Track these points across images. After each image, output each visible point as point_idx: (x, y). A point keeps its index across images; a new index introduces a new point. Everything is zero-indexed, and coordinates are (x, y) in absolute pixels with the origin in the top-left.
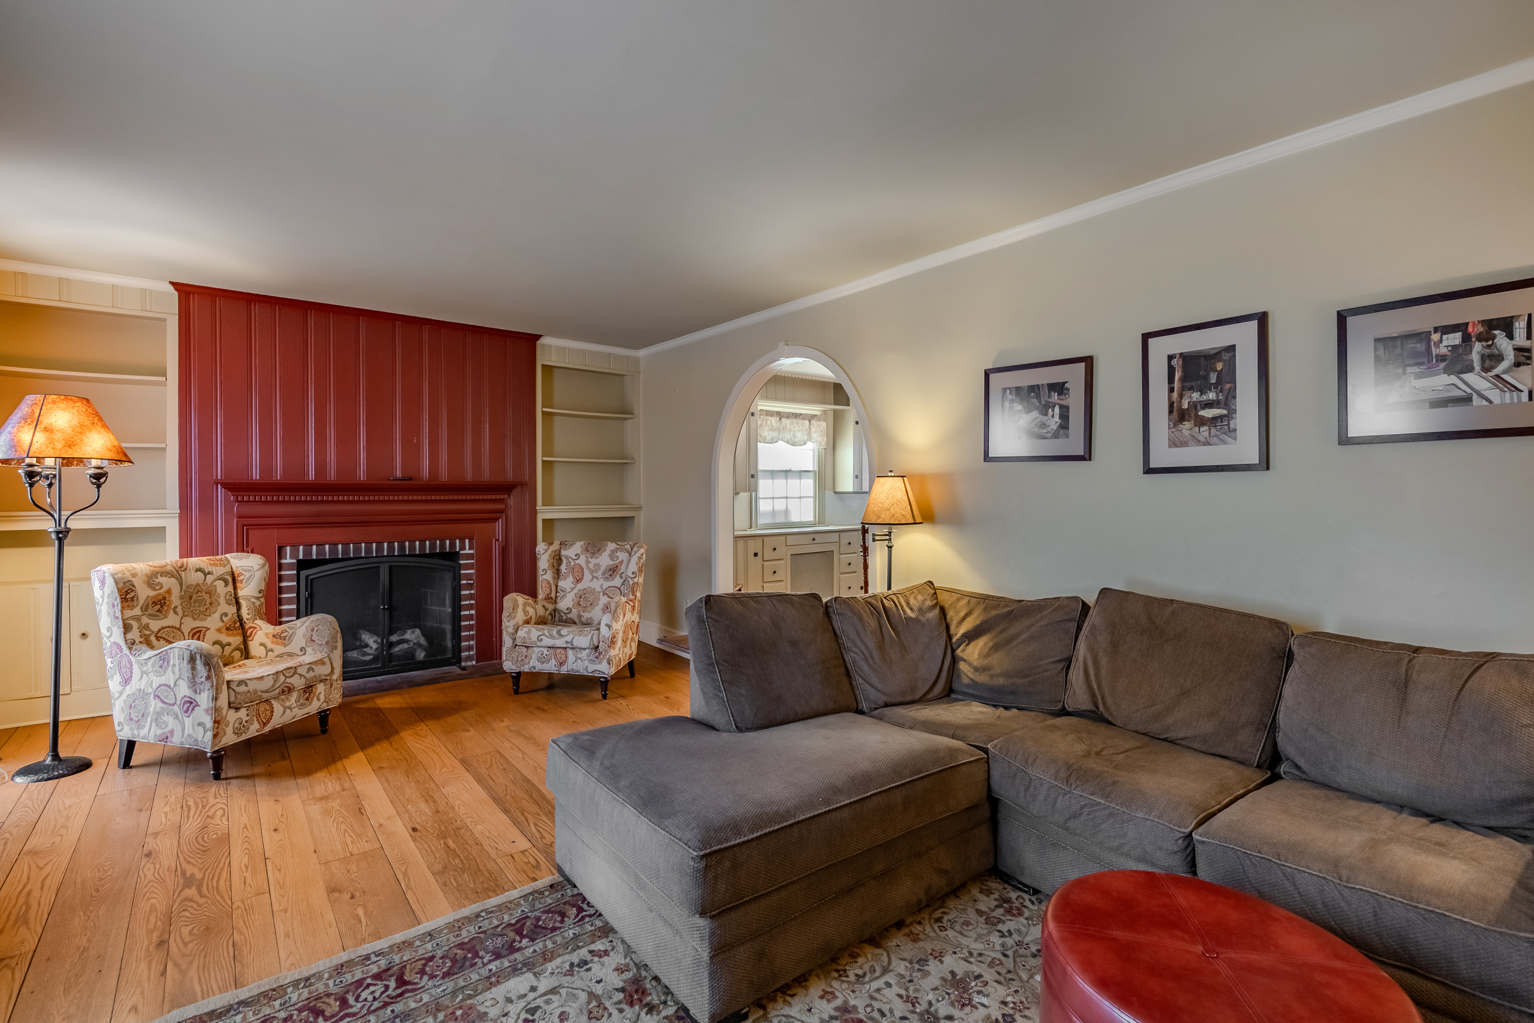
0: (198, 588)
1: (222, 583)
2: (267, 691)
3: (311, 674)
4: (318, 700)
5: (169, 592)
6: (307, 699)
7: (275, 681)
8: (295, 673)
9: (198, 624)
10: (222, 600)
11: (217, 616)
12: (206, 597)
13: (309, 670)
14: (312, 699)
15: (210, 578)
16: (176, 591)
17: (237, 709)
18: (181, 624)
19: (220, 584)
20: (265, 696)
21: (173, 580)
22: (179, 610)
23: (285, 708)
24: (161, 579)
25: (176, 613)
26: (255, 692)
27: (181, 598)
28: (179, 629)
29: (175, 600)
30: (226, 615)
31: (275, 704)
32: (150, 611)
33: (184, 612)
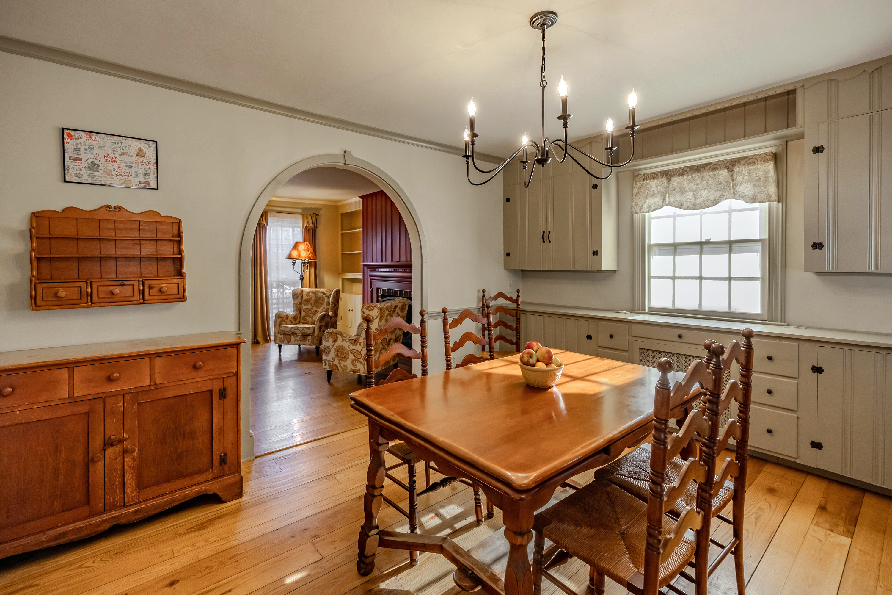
0: (320, 298)
1: (327, 298)
2: (287, 332)
3: (303, 331)
4: (309, 341)
5: (311, 298)
6: (304, 339)
7: (291, 330)
8: (298, 329)
9: (317, 309)
10: (325, 303)
11: (322, 308)
12: (321, 301)
13: (302, 330)
14: (306, 340)
15: (324, 295)
16: (313, 298)
17: (281, 335)
18: (312, 308)
19: (326, 298)
20: (288, 333)
21: (314, 295)
22: (313, 304)
23: (295, 340)
24: (311, 294)
25: (311, 305)
26: (284, 331)
27: (315, 300)
28: (311, 310)
29: (312, 301)
30: (324, 308)
31: (292, 337)
32: (305, 303)
33: (314, 304)
